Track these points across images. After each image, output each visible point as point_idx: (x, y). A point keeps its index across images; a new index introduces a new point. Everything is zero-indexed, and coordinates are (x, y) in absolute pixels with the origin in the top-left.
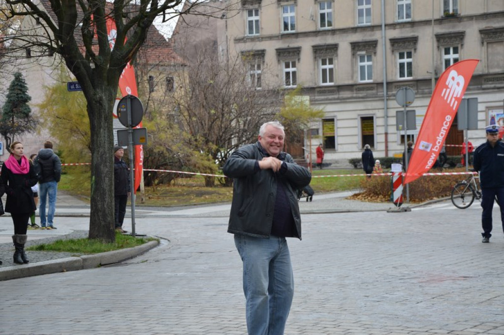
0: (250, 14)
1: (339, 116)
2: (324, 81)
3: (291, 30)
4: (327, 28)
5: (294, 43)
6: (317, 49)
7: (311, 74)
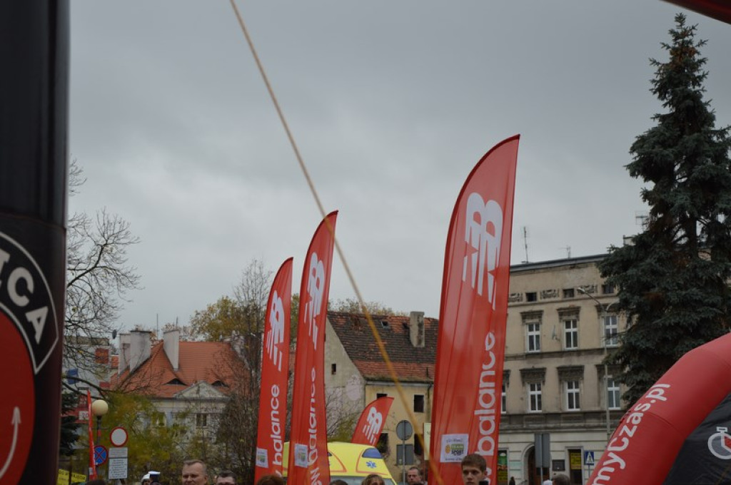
1: (586, 446)
3: (537, 349)
4: (573, 348)
5: (539, 364)
6: (562, 371)
7: (557, 398)
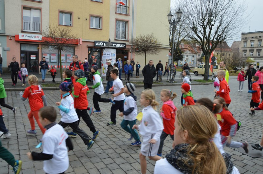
0: (245, 43)
1: (260, 62)
2: (258, 56)
3: (253, 46)
4: (260, 46)
5: (253, 49)
6: (257, 50)
7: (256, 54)
